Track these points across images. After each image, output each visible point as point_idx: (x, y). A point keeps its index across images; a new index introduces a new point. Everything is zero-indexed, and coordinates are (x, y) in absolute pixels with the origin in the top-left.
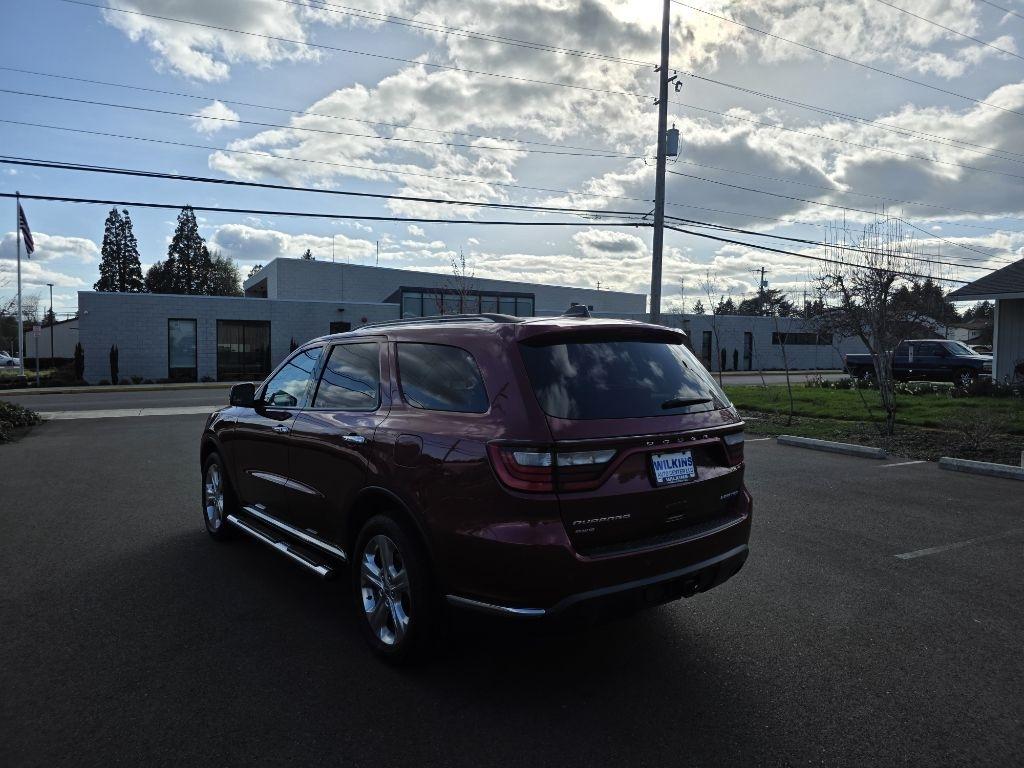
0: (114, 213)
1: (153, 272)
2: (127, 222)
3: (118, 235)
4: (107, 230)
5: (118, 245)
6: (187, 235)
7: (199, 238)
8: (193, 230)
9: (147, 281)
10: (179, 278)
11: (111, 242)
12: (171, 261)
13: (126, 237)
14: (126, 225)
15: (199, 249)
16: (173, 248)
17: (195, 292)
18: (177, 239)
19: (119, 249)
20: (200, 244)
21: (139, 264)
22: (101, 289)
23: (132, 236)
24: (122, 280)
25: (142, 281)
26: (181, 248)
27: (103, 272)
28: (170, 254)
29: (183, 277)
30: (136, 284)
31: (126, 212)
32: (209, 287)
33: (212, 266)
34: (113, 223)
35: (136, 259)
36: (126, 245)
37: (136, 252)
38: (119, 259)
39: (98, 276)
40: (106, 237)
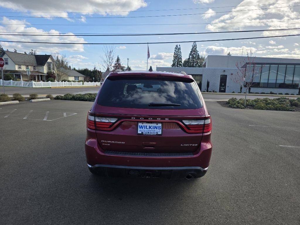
0: (177, 46)
1: (185, 62)
2: (180, 48)
3: (177, 52)
4: (175, 51)
5: (177, 55)
6: (194, 50)
7: (197, 51)
8: (196, 49)
9: (183, 64)
10: (191, 63)
11: (176, 54)
12: (189, 58)
13: (179, 52)
14: (179, 49)
15: (197, 54)
16: (190, 54)
17: (195, 67)
18: (191, 52)
19: (177, 56)
20: (197, 52)
21: (182, 59)
22: (173, 67)
23: (180, 52)
24: (177, 64)
25: (182, 64)
26: (192, 54)
27: (173, 62)
28: (189, 56)
29: (192, 63)
30: (180, 65)
31: (180, 45)
32: (198, 65)
33: (200, 59)
34: (176, 49)
35: (181, 58)
36: (179, 54)
37: (181, 56)
38: (177, 58)
39: (172, 63)
40: (175, 53)
